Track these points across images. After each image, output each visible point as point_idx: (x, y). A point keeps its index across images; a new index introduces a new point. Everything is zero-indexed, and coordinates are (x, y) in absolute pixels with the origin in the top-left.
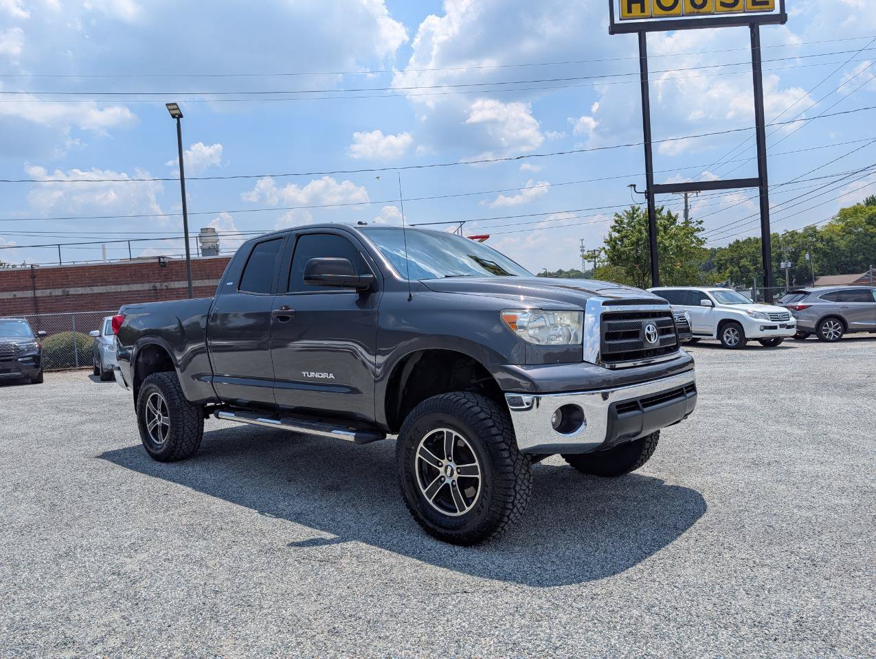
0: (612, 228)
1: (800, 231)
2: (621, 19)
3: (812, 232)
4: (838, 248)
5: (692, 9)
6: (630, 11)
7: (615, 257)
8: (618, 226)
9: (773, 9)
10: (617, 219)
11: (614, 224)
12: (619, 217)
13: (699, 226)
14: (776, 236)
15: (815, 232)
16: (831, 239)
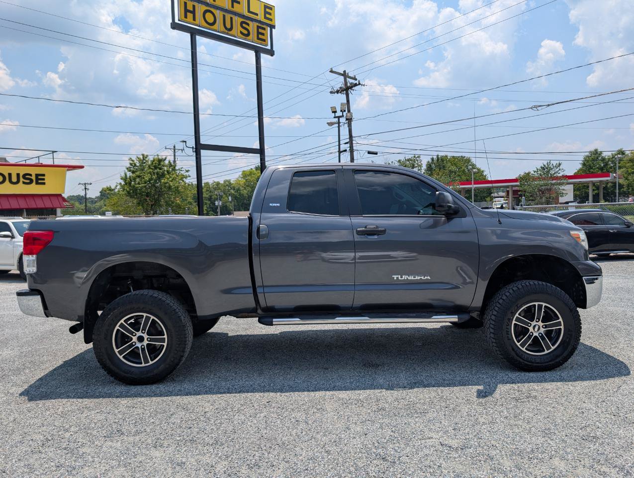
0: (127, 169)
1: (222, 182)
2: (179, 20)
3: (228, 184)
4: (243, 195)
5: (223, 29)
6: (186, 17)
7: (131, 191)
8: (132, 168)
9: (267, 45)
10: (131, 162)
11: (128, 165)
12: (133, 161)
13: (187, 174)
14: (207, 184)
15: (230, 183)
16: (238, 190)
